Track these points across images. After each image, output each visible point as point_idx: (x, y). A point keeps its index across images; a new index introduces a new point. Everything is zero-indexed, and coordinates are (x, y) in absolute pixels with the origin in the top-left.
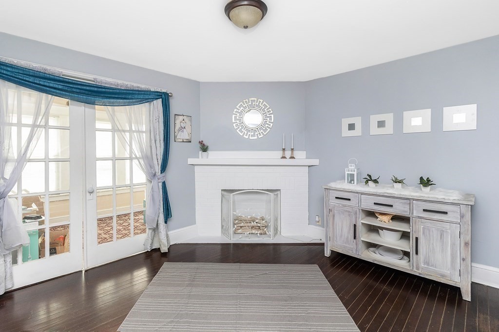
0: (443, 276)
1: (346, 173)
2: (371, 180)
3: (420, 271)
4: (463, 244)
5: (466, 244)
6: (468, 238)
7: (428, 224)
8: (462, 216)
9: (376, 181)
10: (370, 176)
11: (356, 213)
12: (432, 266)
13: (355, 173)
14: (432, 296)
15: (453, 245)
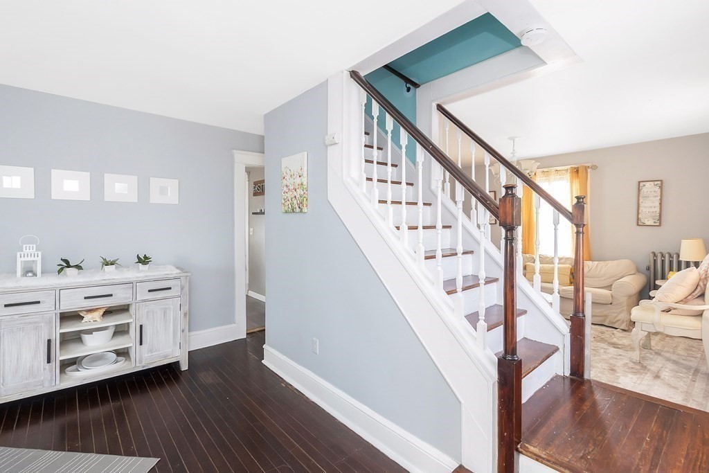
0: (166, 357)
1: (19, 260)
2: (69, 266)
3: (143, 364)
4: (182, 315)
5: (185, 314)
6: (187, 307)
7: (152, 305)
8: (182, 289)
9: (78, 267)
10: (66, 261)
11: (50, 322)
12: (156, 351)
13: (39, 260)
14: (161, 384)
15: (175, 320)
